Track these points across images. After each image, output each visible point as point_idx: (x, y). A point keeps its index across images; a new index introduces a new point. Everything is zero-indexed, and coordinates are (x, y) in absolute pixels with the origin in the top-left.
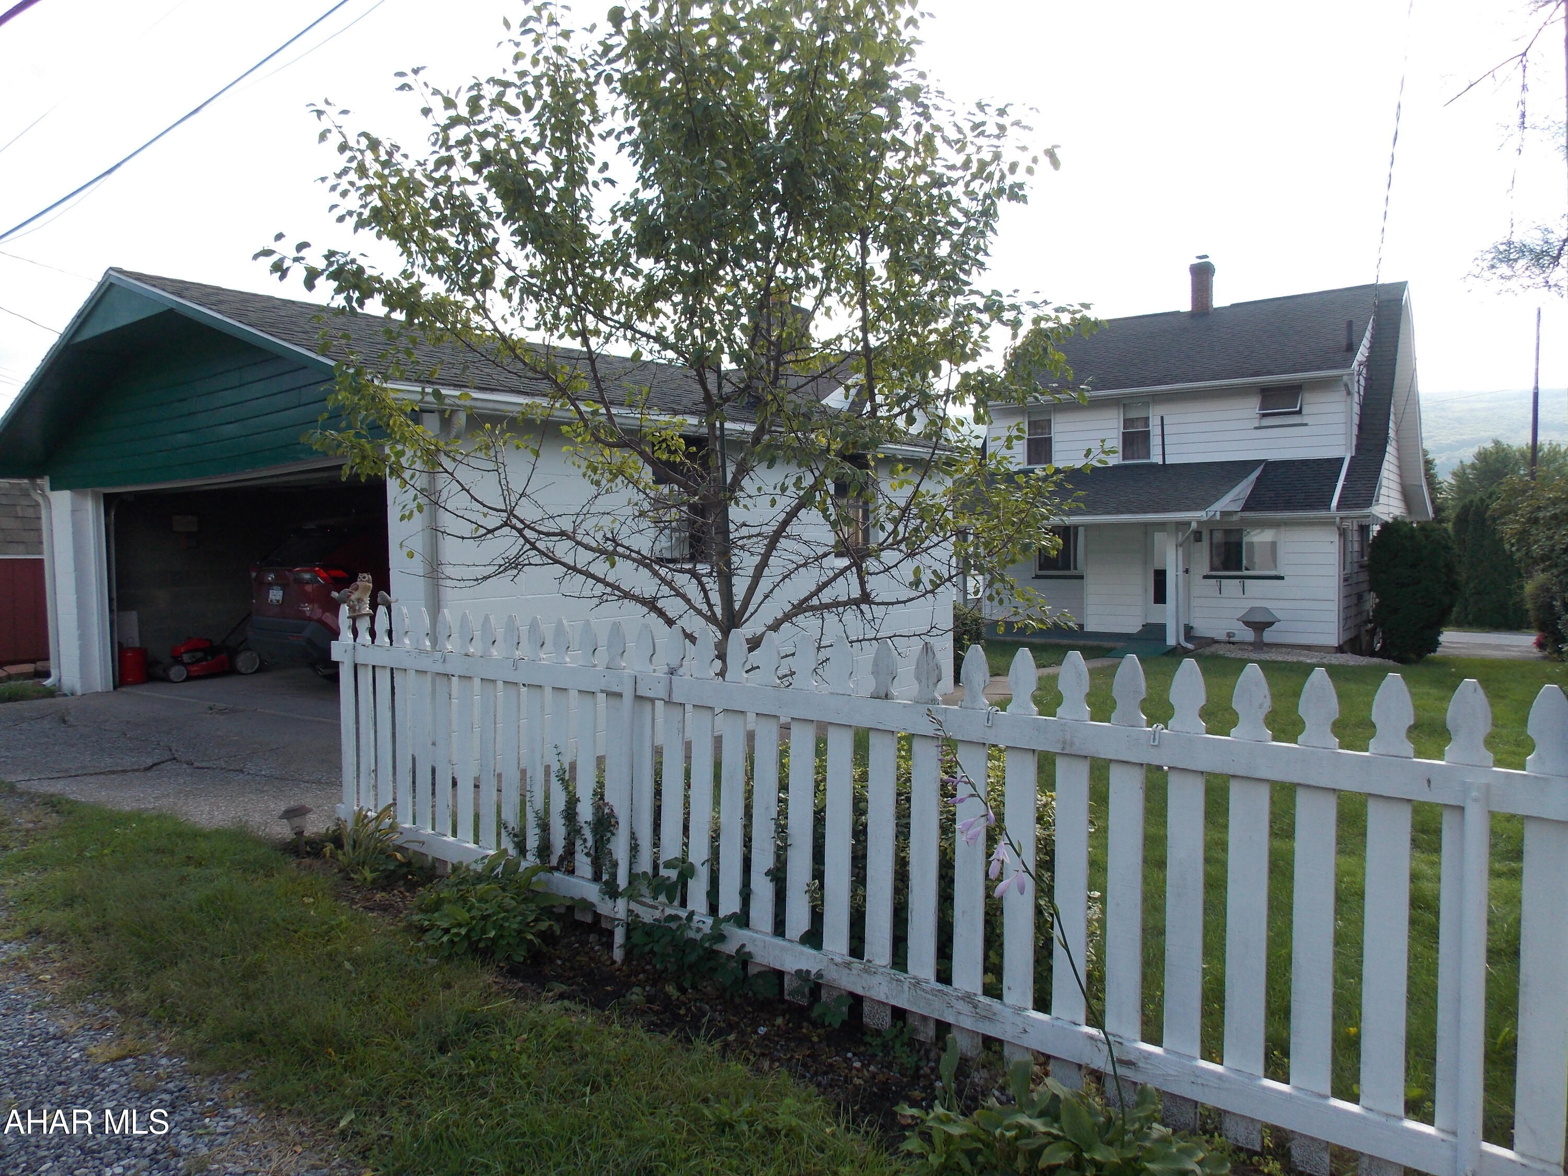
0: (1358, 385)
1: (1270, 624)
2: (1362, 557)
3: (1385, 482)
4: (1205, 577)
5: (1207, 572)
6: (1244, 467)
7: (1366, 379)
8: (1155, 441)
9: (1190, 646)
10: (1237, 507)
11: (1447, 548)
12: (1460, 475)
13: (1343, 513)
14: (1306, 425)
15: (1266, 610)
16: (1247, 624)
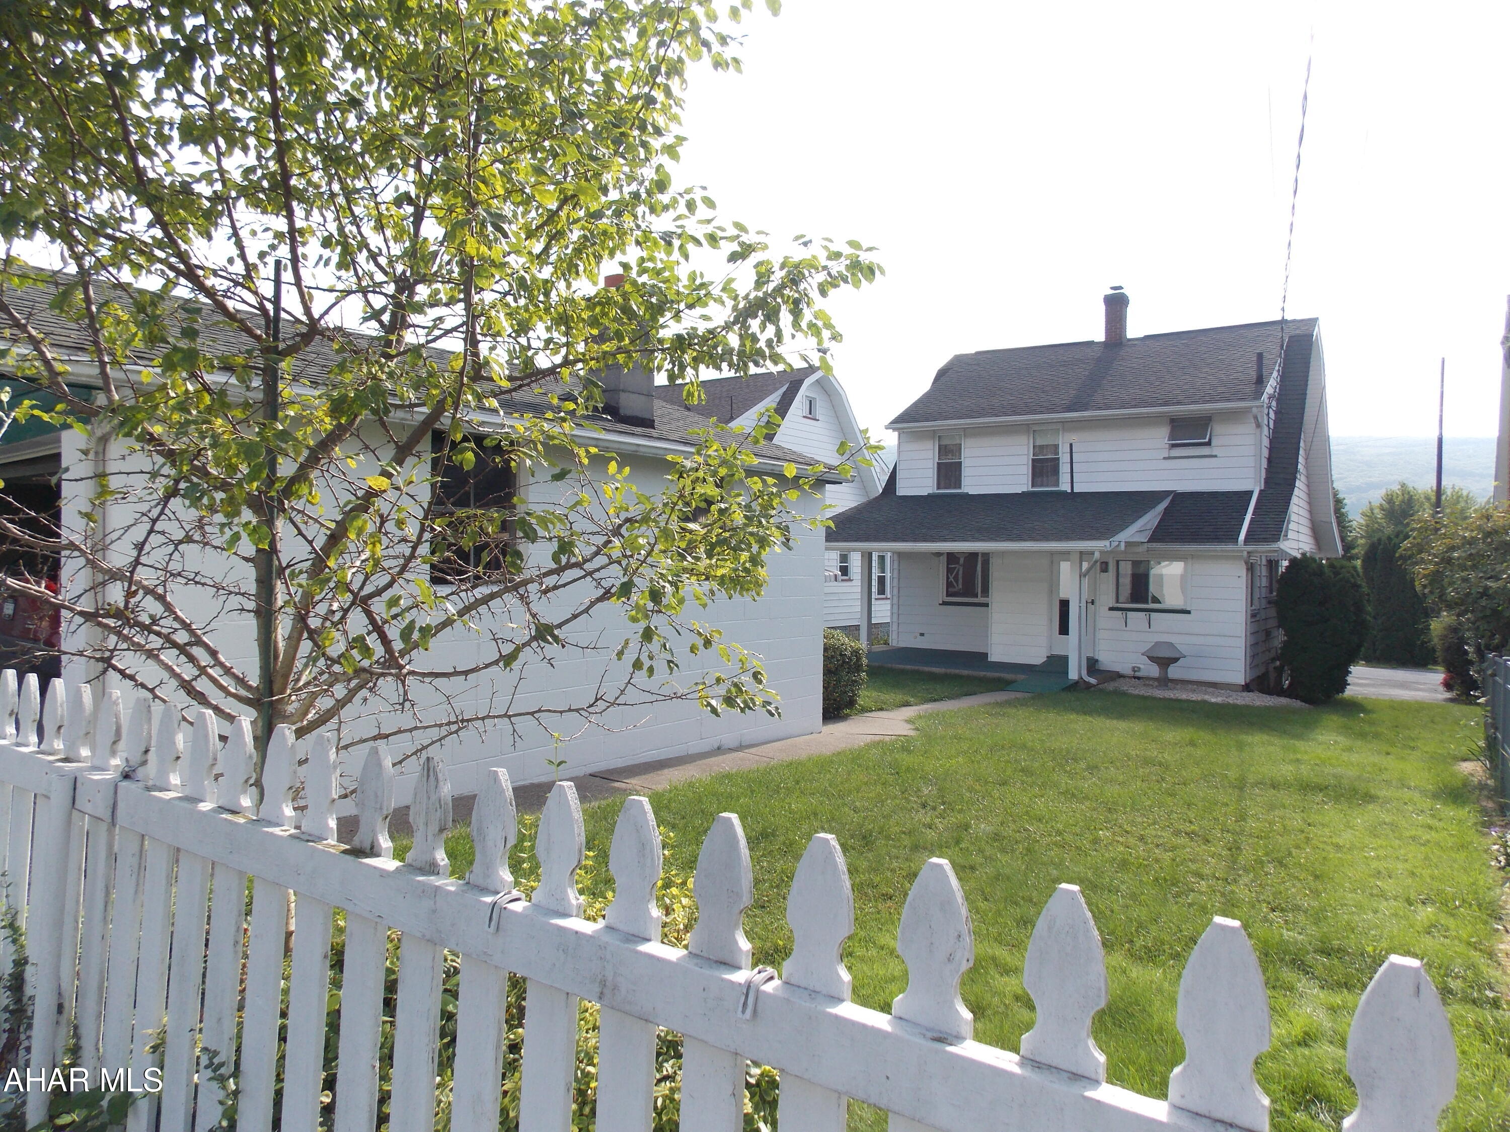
0: (1268, 418)
1: (1176, 660)
2: (1271, 592)
3: (1294, 517)
4: (1111, 609)
5: (1113, 603)
6: (1152, 497)
7: (1276, 413)
8: (1064, 468)
9: (1093, 681)
10: (1144, 538)
11: (1356, 586)
12: (1370, 516)
13: (1250, 548)
14: (1216, 456)
15: (1171, 645)
16: (1151, 659)
